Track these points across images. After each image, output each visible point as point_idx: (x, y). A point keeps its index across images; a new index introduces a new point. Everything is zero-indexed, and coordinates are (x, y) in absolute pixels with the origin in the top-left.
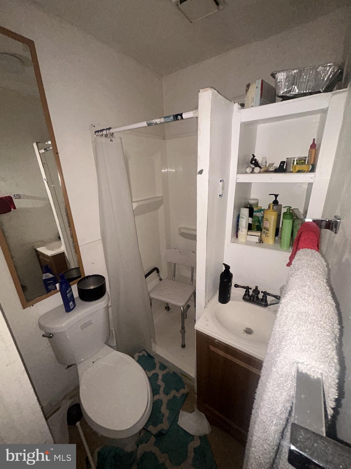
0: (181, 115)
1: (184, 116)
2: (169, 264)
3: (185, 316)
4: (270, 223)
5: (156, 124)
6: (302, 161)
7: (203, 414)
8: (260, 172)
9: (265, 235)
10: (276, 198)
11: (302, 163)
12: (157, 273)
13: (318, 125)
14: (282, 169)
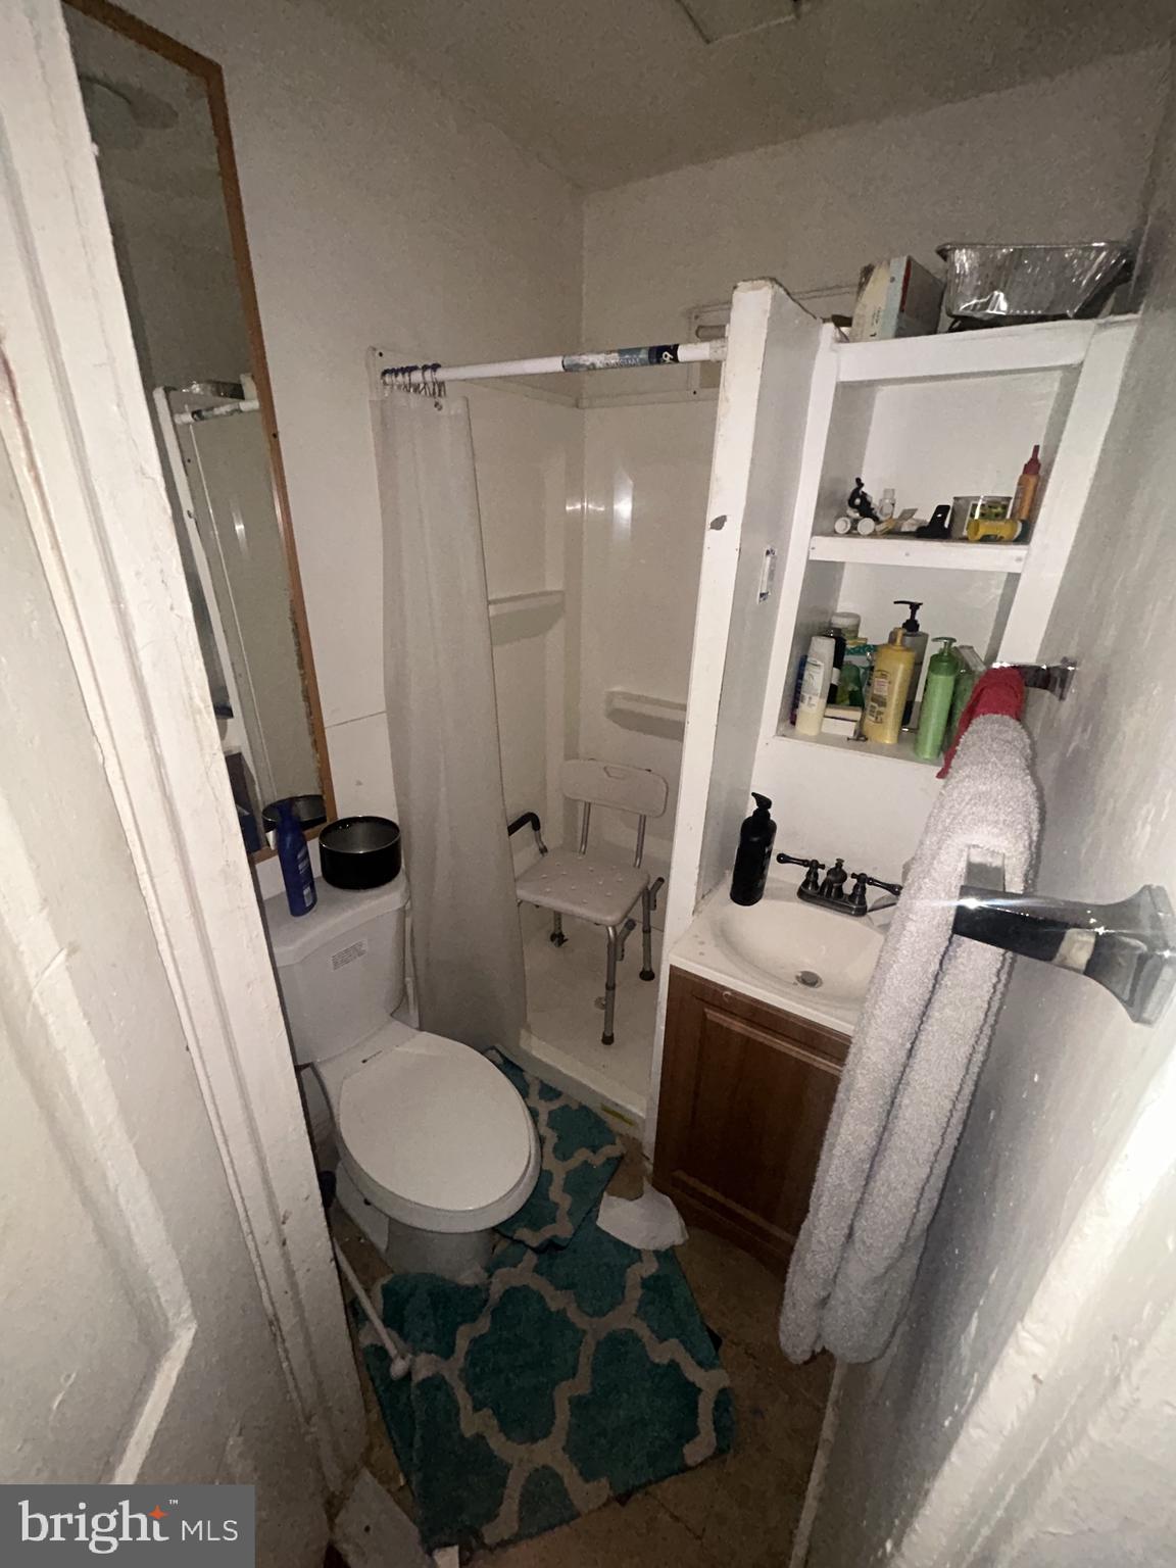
0: (673, 350)
1: (683, 354)
2: (570, 803)
3: (619, 955)
4: (891, 687)
5: (593, 367)
6: (996, 508)
7: (668, 1198)
8: (873, 535)
9: (873, 719)
10: (913, 613)
11: (997, 515)
12: (533, 832)
13: (1051, 403)
14: (939, 528)
